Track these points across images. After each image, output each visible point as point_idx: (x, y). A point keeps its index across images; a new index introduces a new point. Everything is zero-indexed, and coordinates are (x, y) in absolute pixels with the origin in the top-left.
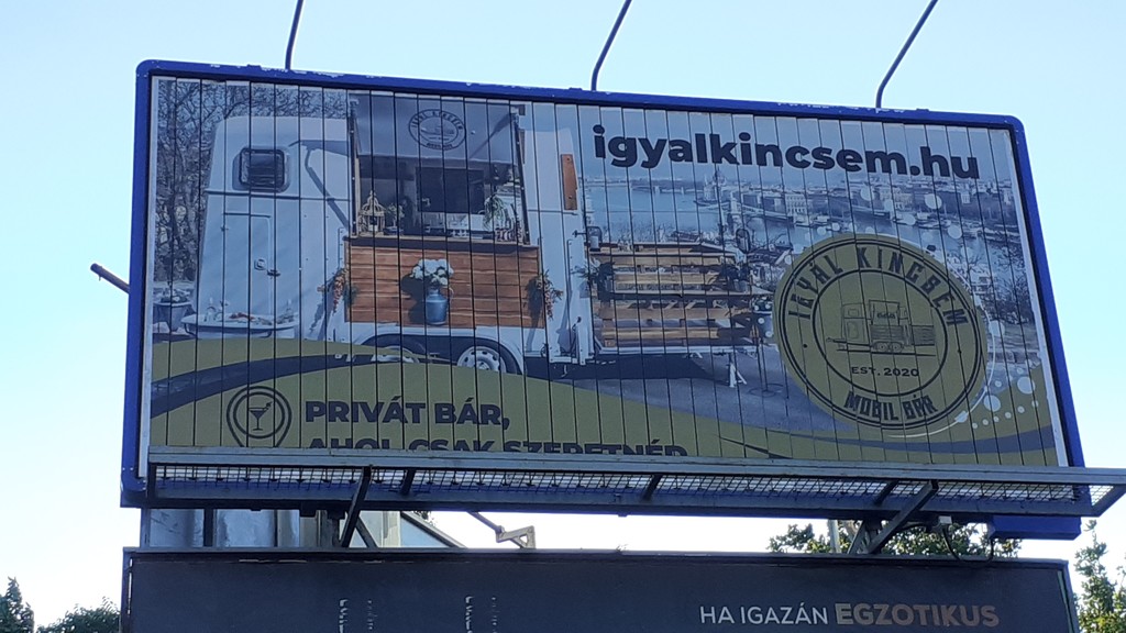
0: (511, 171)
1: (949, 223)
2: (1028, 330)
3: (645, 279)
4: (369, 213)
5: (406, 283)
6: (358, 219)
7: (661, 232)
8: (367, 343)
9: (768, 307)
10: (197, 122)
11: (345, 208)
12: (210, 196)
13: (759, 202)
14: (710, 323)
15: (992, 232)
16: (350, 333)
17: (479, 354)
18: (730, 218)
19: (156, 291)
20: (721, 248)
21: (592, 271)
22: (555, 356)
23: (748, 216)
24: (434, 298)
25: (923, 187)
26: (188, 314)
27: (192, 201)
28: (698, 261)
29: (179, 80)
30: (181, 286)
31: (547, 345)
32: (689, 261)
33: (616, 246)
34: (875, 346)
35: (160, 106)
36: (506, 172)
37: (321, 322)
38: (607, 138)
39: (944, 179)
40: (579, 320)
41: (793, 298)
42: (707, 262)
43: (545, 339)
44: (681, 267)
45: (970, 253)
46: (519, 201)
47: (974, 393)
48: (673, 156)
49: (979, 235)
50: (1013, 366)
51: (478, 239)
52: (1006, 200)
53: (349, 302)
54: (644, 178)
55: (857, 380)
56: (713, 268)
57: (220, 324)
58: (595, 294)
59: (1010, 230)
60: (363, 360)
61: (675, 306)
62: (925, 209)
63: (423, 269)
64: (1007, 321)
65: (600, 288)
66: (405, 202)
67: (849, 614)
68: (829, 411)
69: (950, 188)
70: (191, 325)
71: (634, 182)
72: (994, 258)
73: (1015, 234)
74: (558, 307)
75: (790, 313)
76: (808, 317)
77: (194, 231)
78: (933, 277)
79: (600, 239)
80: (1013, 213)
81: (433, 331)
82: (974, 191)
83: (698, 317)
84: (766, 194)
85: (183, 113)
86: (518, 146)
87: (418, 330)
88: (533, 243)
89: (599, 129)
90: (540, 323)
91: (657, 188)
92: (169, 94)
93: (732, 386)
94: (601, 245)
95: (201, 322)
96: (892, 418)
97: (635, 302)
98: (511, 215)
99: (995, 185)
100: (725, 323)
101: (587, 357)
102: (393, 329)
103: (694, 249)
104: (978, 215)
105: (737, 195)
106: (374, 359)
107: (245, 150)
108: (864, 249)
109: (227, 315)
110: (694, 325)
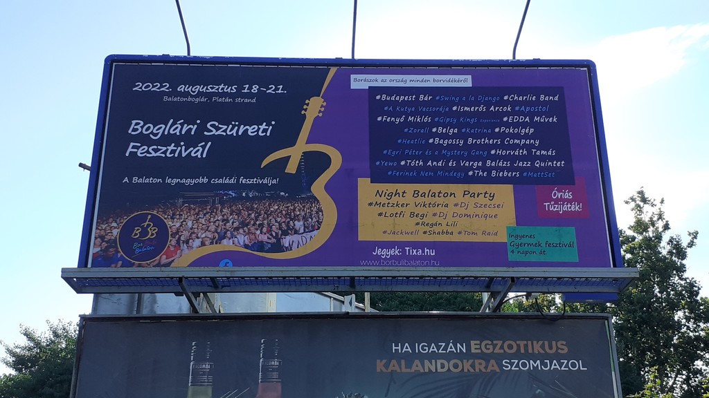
67: (478, 347)
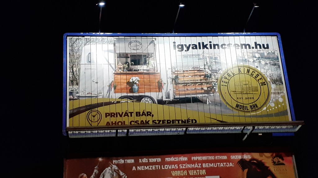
0: (153, 54)
1: (261, 60)
2: (281, 86)
3: (186, 79)
4: (119, 67)
5: (128, 83)
6: (116, 68)
7: (190, 67)
8: (119, 98)
9: (216, 84)
10: (78, 47)
11: (113, 66)
12: (82, 65)
13: (214, 58)
14: (202, 89)
15: (272, 62)
16: (115, 96)
17: (146, 99)
18: (207, 63)
19: (69, 88)
20: (205, 70)
21: (173, 78)
22: (164, 99)
23: (211, 62)
24: (135, 86)
25: (255, 52)
26: (77, 94)
27: (77, 66)
28: (199, 74)
29: (74, 37)
30: (75, 87)
31: (162, 96)
32: (197, 74)
33: (179, 71)
34: (243, 92)
35: (69, 44)
36: (152, 55)
37: (108, 94)
38: (177, 44)
39: (260, 50)
40: (170, 90)
41: (223, 81)
42: (201, 74)
43: (162, 95)
44: (195, 75)
45: (266, 67)
46: (155, 61)
47: (268, 102)
48: (193, 48)
49: (269, 63)
50: (277, 95)
51: (145, 72)
52: (276, 54)
53: (115, 88)
54: (185, 54)
55: (238, 100)
56: (203, 75)
57: (85, 96)
58: (174, 83)
59: (277, 61)
60: (118, 102)
61: (194, 85)
62: (256, 57)
63: (132, 80)
64: (276, 84)
65: (175, 81)
66: (128, 63)
68: (231, 108)
69: (262, 52)
70: (78, 96)
71: (183, 55)
72: (273, 69)
73: (278, 62)
74: (165, 87)
75: (222, 85)
76: (226, 86)
77: (78, 74)
78: (258, 74)
79: (175, 70)
80: (278, 57)
81: (135, 94)
82: (268, 52)
83: (199, 88)
84: (216, 56)
85: (75, 45)
86: (155, 48)
87: (131, 94)
88: (159, 72)
89: (174, 43)
90: (160, 91)
91: (189, 56)
92: (71, 41)
93: (207, 104)
94: (175, 71)
95: (80, 95)
96: (247, 110)
97: (184, 85)
98: (153, 65)
99: (273, 50)
100: (206, 89)
101: (172, 99)
102: (125, 94)
103: (198, 71)
104: (269, 58)
105: (209, 57)
106: (121, 102)
107: (89, 53)
108: (240, 68)
109: (86, 93)
110: (198, 89)
